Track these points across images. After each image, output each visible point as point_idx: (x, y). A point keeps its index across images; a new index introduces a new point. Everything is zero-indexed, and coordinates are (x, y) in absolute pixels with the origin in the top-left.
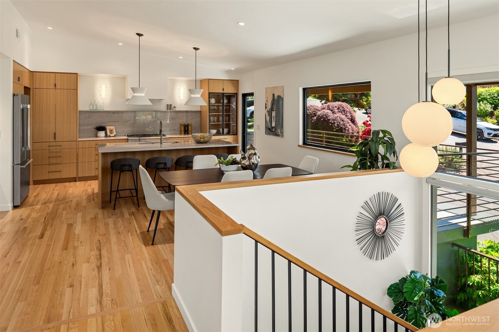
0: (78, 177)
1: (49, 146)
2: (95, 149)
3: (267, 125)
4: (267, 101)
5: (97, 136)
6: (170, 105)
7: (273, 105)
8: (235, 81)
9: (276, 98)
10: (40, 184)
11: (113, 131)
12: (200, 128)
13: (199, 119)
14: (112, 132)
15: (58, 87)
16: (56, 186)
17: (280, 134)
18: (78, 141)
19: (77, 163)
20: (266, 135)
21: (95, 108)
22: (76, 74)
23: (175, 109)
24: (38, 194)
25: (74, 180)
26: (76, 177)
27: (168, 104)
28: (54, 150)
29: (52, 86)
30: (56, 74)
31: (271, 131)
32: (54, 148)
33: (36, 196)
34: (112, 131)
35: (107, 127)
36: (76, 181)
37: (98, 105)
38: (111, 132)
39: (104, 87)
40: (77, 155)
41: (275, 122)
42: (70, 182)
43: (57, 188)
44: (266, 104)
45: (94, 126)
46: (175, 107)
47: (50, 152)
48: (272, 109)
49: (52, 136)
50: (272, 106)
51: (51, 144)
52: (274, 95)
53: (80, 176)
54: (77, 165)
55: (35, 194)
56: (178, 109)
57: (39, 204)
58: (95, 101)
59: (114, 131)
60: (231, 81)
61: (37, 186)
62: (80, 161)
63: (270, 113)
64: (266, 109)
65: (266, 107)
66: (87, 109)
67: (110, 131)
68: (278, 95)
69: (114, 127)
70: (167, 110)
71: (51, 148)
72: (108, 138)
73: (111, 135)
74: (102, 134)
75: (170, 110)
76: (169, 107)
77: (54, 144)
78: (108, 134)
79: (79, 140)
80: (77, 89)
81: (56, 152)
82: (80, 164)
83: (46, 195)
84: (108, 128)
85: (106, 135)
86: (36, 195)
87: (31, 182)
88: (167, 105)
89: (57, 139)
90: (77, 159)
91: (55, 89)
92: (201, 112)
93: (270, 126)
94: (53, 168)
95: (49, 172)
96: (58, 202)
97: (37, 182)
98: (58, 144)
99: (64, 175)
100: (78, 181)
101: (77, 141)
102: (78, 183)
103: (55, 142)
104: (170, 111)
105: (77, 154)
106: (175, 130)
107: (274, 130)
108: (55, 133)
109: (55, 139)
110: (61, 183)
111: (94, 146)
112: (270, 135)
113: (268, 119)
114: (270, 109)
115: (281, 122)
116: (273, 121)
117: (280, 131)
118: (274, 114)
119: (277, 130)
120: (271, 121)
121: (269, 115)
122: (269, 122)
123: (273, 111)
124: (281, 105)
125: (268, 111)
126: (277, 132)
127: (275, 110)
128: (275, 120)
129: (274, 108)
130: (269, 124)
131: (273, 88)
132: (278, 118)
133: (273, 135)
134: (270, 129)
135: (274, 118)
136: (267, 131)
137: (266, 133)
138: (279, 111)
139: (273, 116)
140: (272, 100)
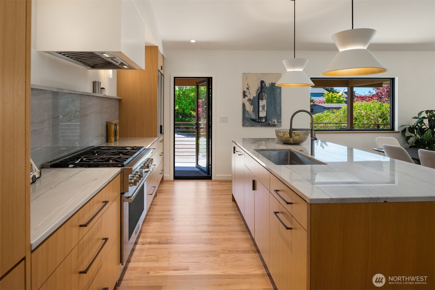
3: (247, 116)
4: (247, 88)
7: (261, 92)
9: (267, 85)
17: (276, 123)
31: (257, 122)
41: (265, 112)
44: (244, 92)
48: (259, 97)
50: (259, 94)
52: (262, 82)
63: (255, 102)
64: (244, 98)
65: (245, 95)
68: (272, 82)
92: (120, 100)
93: (253, 117)
107: (264, 121)
112: (254, 126)
113: (249, 108)
114: (254, 97)
115: (279, 111)
116: (261, 111)
117: (276, 121)
118: (263, 103)
119: (271, 121)
120: (257, 110)
121: (253, 105)
122: (253, 112)
123: (263, 99)
124: (278, 93)
125: (249, 100)
126: (270, 122)
127: (265, 99)
128: (265, 109)
129: (264, 96)
130: (252, 114)
131: (262, 74)
132: (273, 107)
133: (261, 126)
134: (256, 120)
135: (265, 107)
136: (248, 123)
137: (243, 125)
138: (274, 99)
139: (262, 106)
140: (259, 88)
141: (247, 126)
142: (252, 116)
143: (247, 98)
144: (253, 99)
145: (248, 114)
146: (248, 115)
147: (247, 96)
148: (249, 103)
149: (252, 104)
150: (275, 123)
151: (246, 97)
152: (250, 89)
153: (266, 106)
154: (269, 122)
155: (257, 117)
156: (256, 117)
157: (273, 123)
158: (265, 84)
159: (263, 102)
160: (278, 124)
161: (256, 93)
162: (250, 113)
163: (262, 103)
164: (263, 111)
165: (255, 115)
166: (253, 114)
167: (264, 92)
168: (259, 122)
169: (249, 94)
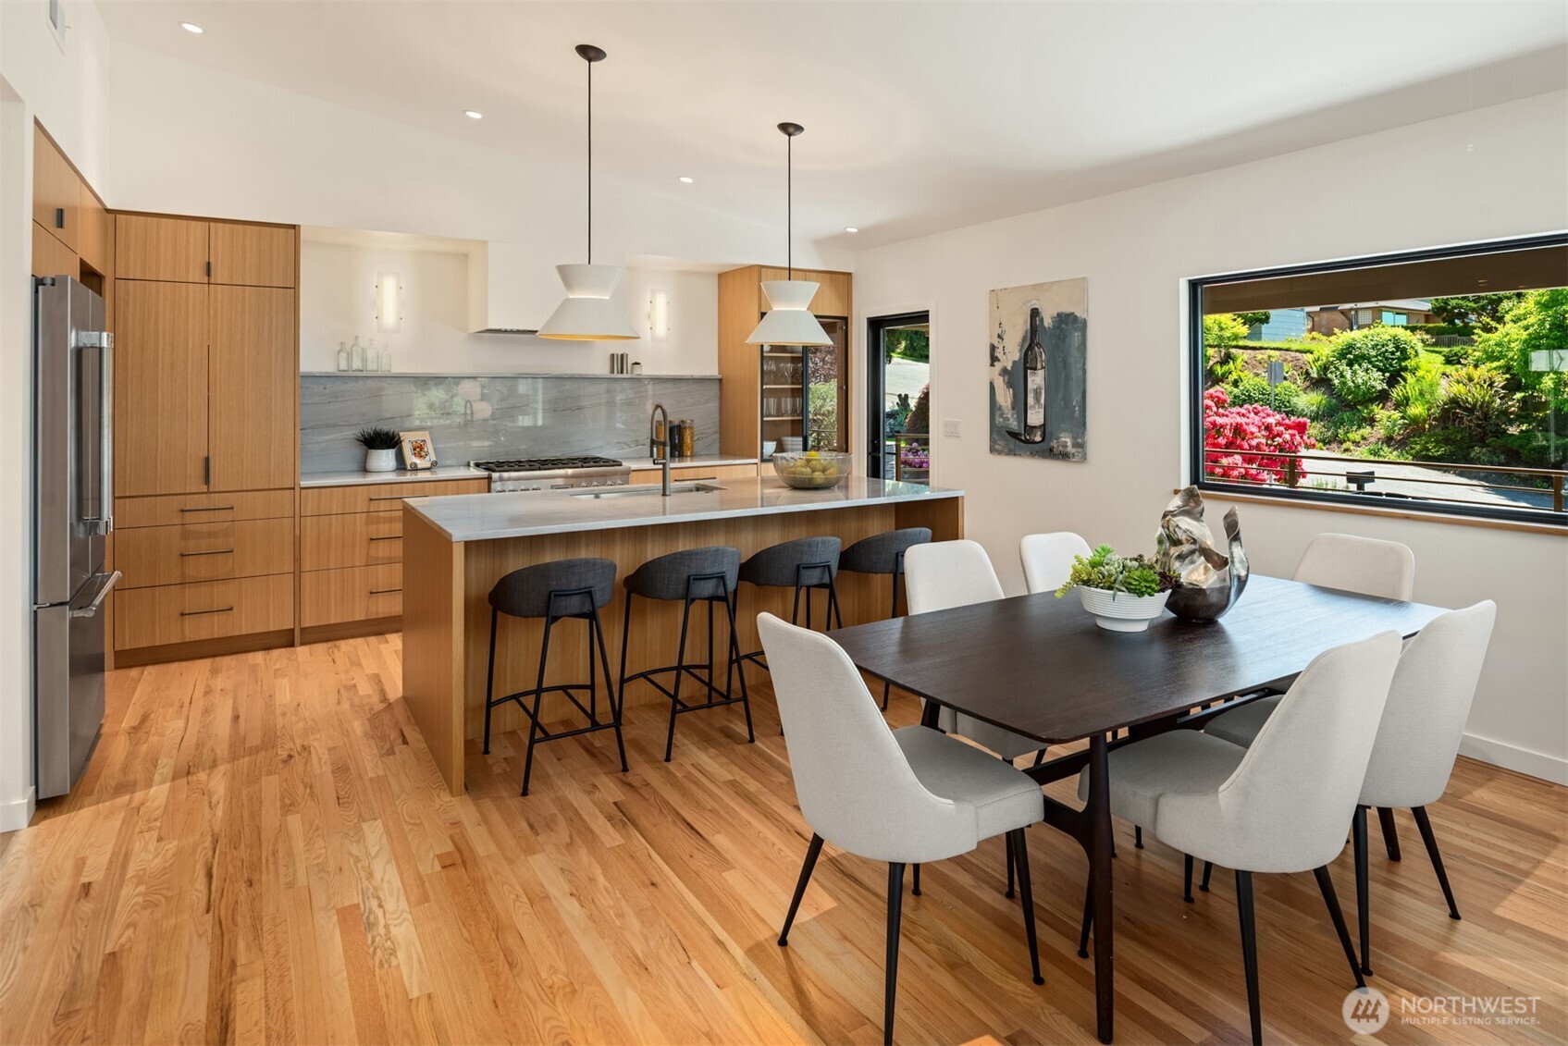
0: (302, 630)
1: (182, 511)
2: (368, 517)
3: (999, 420)
4: (999, 336)
5: (365, 470)
6: (622, 356)
7: (1030, 347)
8: (841, 276)
9: (1048, 322)
10: (146, 665)
11: (426, 450)
12: (717, 435)
13: (713, 406)
14: (423, 454)
15: (219, 274)
16: (215, 672)
17: (1070, 449)
18: (301, 488)
19: (297, 574)
20: (991, 455)
21: (357, 364)
22: (293, 227)
23: (637, 371)
24: (145, 718)
25: (286, 640)
26: (293, 630)
27: (615, 352)
28: (204, 528)
29: (197, 274)
30: (212, 224)
31: (1021, 440)
32: (204, 516)
33: (136, 729)
34: (421, 448)
35: (401, 434)
36: (292, 645)
37: (371, 354)
38: (419, 449)
39: (389, 286)
40: (298, 543)
41: (1042, 410)
42: (267, 648)
43: (220, 682)
44: (993, 348)
45: (355, 432)
46: (636, 363)
47: (186, 535)
48: (1027, 363)
49: (195, 469)
50: (1026, 353)
51: (191, 502)
52: (1035, 313)
53: (307, 623)
54: (297, 579)
55: (129, 720)
56: (646, 370)
57: (157, 778)
58: (357, 337)
59: (429, 447)
60: (828, 275)
61: (134, 672)
62: (307, 566)
63: (1017, 378)
64: (992, 365)
65: (994, 359)
66: (327, 367)
67: (414, 449)
68: (1060, 310)
69: (427, 432)
70: (612, 372)
71: (189, 517)
72: (409, 473)
73: (420, 463)
74: (384, 460)
75: (622, 372)
76: (619, 362)
77: (203, 501)
78: (410, 459)
79: (304, 483)
80: (295, 288)
81: (211, 535)
82: (307, 578)
83: (181, 723)
84: (408, 440)
85: (401, 466)
86: (135, 723)
87: (109, 660)
88: (613, 355)
89: (216, 483)
90: (298, 559)
91: (209, 284)
92: (720, 380)
93: (1014, 424)
94: (195, 598)
95: (182, 614)
96: (247, 759)
97: (131, 659)
98: (219, 501)
99: (244, 624)
100: (302, 644)
101: (297, 489)
102: (301, 652)
103: (208, 492)
104: (620, 376)
105: (297, 540)
106: (637, 443)
107: (1038, 438)
108: (207, 460)
109: (207, 481)
110: (234, 657)
111: (361, 505)
112: (1015, 455)
113: (1005, 397)
114: (1014, 362)
115: (1077, 408)
116: (1031, 407)
117: (1069, 441)
118: (1036, 380)
119: (1057, 439)
120: (1021, 406)
121: (1011, 387)
122: (1013, 408)
123: (1035, 369)
124: (1077, 345)
125: (1004, 372)
126: (1054, 444)
127: (1043, 368)
128: (1042, 401)
129: (1039, 359)
130: (1009, 416)
131: (1035, 287)
132: (1061, 395)
133: (1033, 454)
134: (1020, 434)
135: (1040, 394)
136: (1001, 443)
137: (992, 450)
138: (1065, 368)
139: (1034, 389)
140: (1026, 332)
141: (999, 453)
142: (1011, 420)
143: (998, 366)
144: (1012, 367)
145: (1001, 415)
146: (1001, 420)
147: (999, 360)
148: (1004, 380)
149: (1010, 384)
150: (1067, 446)
151: (996, 363)
152: (1004, 337)
153: (1043, 391)
154: (1052, 444)
155: (1023, 425)
156: (1019, 427)
157: (1061, 448)
158: (1042, 320)
159: (1035, 378)
160: (1074, 450)
161: (1021, 350)
162: (1006, 411)
163: (1033, 381)
164: (1037, 406)
165: (1018, 419)
166: (1012, 416)
167: (1039, 345)
168: (1027, 442)
169: (1002, 352)
